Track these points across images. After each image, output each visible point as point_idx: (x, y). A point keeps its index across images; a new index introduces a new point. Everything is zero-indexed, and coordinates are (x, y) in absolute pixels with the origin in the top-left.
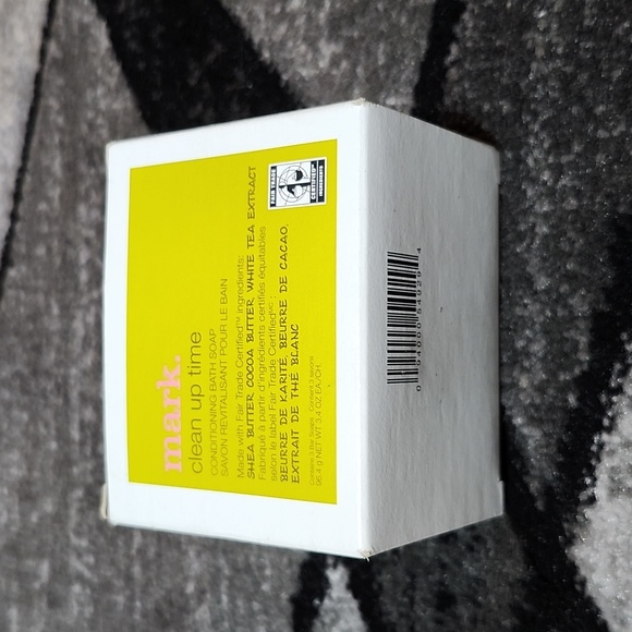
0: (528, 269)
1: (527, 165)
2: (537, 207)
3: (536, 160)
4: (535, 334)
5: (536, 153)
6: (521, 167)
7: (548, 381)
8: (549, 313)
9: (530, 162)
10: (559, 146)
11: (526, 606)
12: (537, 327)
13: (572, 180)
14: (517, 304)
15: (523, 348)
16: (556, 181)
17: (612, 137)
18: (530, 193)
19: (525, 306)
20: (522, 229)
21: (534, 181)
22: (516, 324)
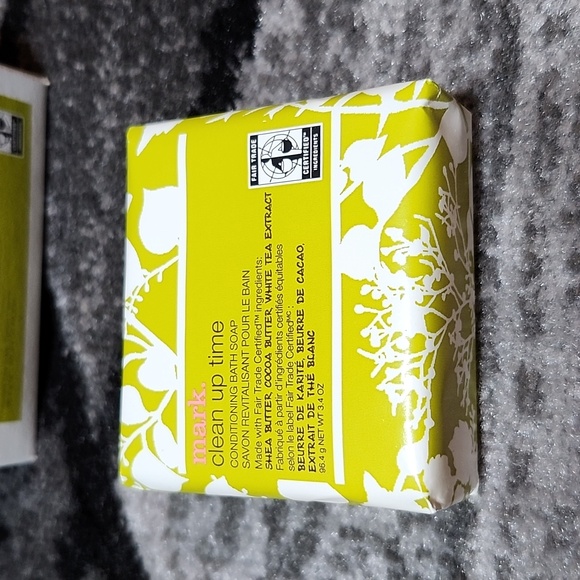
0: (95, 188)
1: (98, 76)
2: (105, 122)
3: (107, 73)
4: (99, 256)
5: (108, 65)
6: (93, 79)
7: (105, 306)
8: (111, 235)
9: (102, 74)
10: (129, 58)
11: (69, 541)
12: (100, 249)
13: (138, 95)
14: (83, 224)
15: (87, 271)
16: (124, 95)
17: (174, 51)
18: (100, 107)
19: (91, 227)
20: (93, 145)
21: (104, 94)
22: (81, 244)
